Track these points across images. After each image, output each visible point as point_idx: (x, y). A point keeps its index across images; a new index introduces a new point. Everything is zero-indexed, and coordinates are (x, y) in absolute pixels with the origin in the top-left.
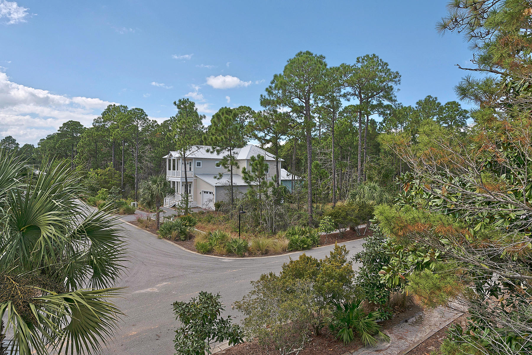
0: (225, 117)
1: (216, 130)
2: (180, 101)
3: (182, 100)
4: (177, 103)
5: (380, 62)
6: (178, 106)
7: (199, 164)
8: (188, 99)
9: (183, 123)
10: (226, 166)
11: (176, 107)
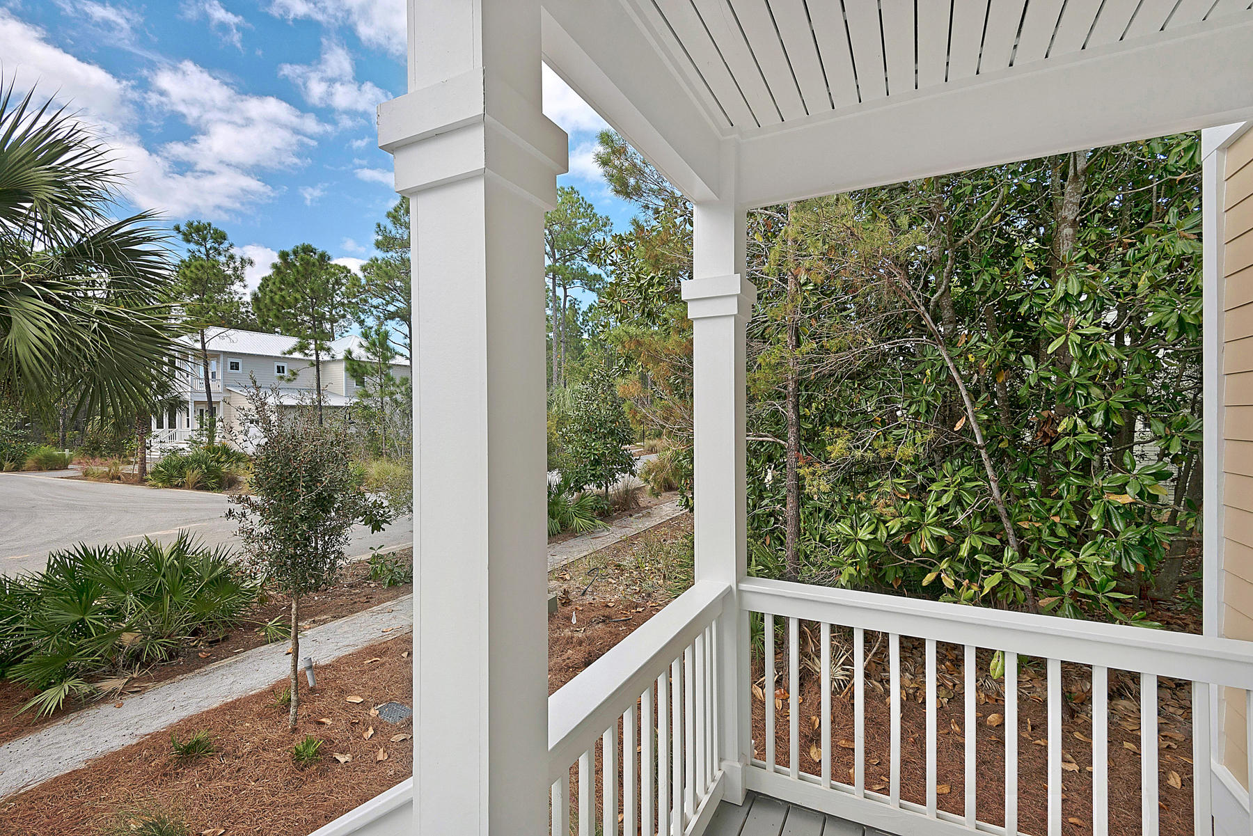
0: (302, 259)
1: (282, 282)
2: (190, 225)
3: (195, 224)
4: (183, 228)
5: (581, 201)
6: (184, 234)
7: (235, 366)
8: (209, 225)
9: (200, 268)
10: (307, 351)
11: (180, 236)
